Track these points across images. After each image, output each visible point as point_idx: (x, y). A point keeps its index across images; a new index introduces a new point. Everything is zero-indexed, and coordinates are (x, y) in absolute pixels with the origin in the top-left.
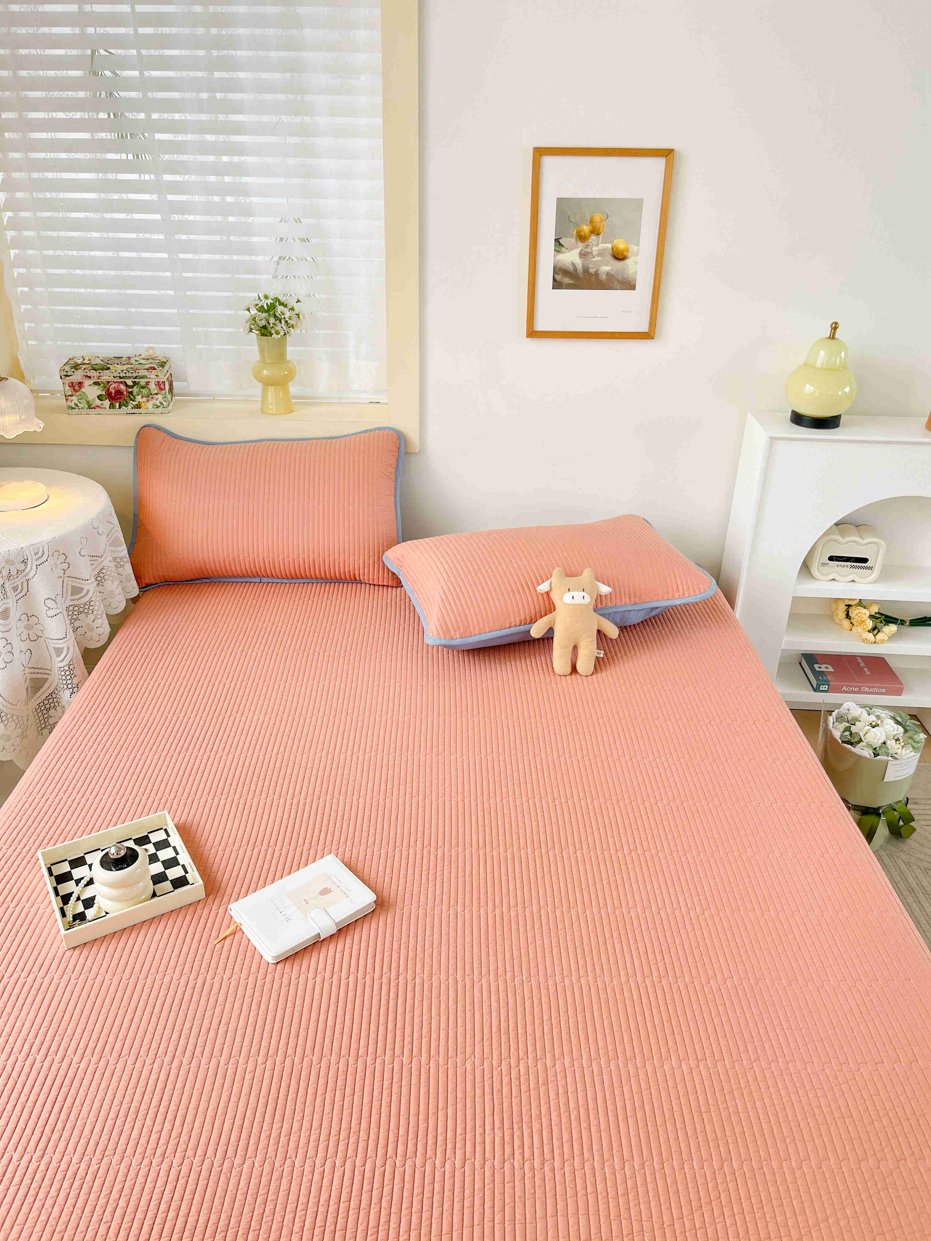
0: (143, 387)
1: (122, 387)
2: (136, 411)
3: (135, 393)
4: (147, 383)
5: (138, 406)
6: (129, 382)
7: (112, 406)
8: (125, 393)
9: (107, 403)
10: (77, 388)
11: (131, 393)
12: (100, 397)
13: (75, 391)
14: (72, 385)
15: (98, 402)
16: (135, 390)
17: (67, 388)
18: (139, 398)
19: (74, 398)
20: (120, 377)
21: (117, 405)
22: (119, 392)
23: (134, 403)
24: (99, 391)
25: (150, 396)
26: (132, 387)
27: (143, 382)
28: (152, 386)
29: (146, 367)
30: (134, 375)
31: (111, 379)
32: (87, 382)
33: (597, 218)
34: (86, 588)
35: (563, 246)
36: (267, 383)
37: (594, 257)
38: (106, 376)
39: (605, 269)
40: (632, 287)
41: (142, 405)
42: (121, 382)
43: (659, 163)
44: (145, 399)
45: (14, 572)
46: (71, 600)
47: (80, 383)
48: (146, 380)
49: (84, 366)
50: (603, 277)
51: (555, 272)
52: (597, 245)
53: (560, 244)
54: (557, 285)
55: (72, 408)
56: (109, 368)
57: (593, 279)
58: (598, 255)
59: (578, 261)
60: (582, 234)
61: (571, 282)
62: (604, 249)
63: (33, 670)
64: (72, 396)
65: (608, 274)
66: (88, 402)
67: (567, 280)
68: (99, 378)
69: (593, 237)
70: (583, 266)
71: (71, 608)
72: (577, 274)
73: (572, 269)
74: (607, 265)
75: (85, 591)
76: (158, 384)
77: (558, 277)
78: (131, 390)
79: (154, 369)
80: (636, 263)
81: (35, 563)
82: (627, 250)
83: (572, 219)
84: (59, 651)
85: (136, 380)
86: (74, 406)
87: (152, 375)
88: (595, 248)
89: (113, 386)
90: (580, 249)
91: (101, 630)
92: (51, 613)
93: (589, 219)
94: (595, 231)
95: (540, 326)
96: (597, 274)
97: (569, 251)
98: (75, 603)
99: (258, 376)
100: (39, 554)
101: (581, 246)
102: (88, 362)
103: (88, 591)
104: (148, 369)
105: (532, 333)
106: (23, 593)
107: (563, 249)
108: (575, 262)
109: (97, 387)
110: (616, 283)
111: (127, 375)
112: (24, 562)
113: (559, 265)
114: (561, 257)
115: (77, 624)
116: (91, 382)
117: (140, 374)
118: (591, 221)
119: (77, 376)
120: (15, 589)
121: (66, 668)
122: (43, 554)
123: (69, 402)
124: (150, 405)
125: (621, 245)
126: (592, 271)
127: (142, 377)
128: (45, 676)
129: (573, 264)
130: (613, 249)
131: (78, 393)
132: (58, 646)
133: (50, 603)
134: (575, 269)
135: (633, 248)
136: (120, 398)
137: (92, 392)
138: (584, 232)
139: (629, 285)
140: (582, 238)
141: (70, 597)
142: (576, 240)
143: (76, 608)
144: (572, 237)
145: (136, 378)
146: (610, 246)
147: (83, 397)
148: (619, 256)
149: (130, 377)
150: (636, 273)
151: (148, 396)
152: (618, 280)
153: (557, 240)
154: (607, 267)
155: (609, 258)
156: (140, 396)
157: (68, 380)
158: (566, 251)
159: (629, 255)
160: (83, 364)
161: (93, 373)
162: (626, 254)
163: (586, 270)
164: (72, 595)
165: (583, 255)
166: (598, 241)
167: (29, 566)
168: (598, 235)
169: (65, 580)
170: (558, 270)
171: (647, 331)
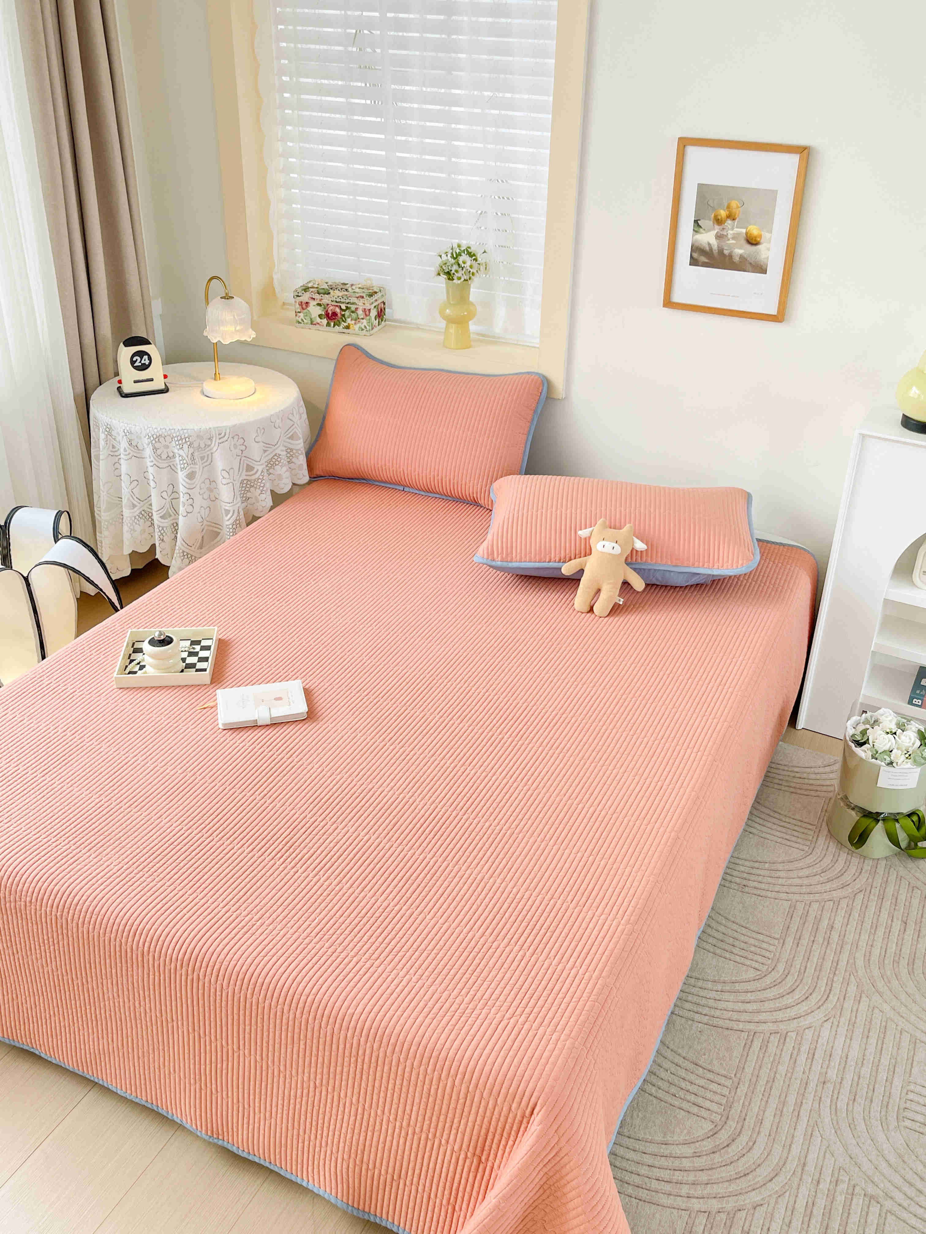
0: (353, 312)
1: (338, 310)
2: (345, 331)
3: (346, 316)
4: (357, 309)
5: (348, 327)
6: (343, 307)
7: (328, 325)
8: (339, 315)
9: (325, 321)
10: (304, 306)
11: (344, 315)
12: (320, 316)
13: (303, 309)
14: (301, 304)
15: (319, 320)
16: (347, 313)
17: (298, 306)
18: (349, 320)
19: (302, 315)
20: (336, 302)
21: (332, 324)
22: (335, 314)
23: (345, 324)
24: (319, 311)
25: (357, 319)
26: (345, 311)
27: (353, 307)
28: (360, 312)
29: (357, 295)
30: (347, 301)
31: (330, 302)
32: (312, 303)
33: (734, 204)
34: (256, 468)
35: (700, 227)
36: (450, 321)
37: (729, 240)
38: (326, 300)
39: (738, 251)
40: (764, 271)
41: (351, 326)
42: (337, 306)
43: (794, 159)
44: (353, 322)
45: (202, 446)
46: (246, 475)
47: (307, 303)
48: (356, 306)
49: (312, 290)
50: (736, 259)
51: (693, 250)
52: (733, 229)
53: (698, 225)
54: (694, 262)
55: (299, 323)
56: (329, 293)
57: (727, 259)
58: (733, 238)
59: (714, 242)
60: (719, 218)
61: (707, 261)
62: (739, 234)
63: (209, 523)
64: (300, 312)
65: (741, 256)
66: (311, 319)
67: (703, 259)
68: (321, 300)
69: (729, 222)
70: (718, 247)
71: (245, 482)
72: (713, 254)
73: (708, 249)
74: (740, 248)
75: (255, 470)
76: (364, 310)
77: (695, 255)
78: (343, 313)
79: (363, 297)
80: (768, 249)
81: (218, 441)
82: (760, 236)
83: (711, 203)
84: (227, 512)
85: (349, 305)
86: (300, 321)
87: (360, 303)
88: (730, 232)
89: (331, 308)
90: (716, 232)
91: (264, 504)
92: (224, 481)
93: (726, 205)
94: (731, 217)
95: (677, 298)
96: (731, 256)
97: (706, 232)
98: (248, 478)
99: (442, 313)
100: (221, 435)
101: (717, 228)
102: (316, 286)
103: (258, 470)
104: (358, 298)
105: (668, 303)
106: (208, 463)
107: (701, 230)
108: (711, 242)
109: (319, 307)
110: (748, 265)
111: (342, 300)
112: (210, 439)
113: (696, 244)
114: (699, 237)
115: (249, 495)
116: (315, 303)
117: (351, 301)
118: (728, 207)
119: (305, 297)
120: (202, 458)
121: (231, 526)
122: (225, 435)
123: (297, 318)
124: (357, 327)
125: (754, 230)
126: (726, 252)
127: (353, 304)
128: (219, 531)
129: (709, 244)
130: (747, 233)
131: (305, 311)
132: (227, 508)
133: (226, 475)
134: (711, 249)
135: (766, 235)
136: (335, 319)
137: (315, 311)
138: (720, 215)
139: (762, 270)
140: (718, 221)
141: (244, 473)
142: (714, 223)
143: (249, 483)
144: (710, 220)
145: (348, 303)
146: (744, 231)
147: (308, 314)
148: (752, 241)
149: (343, 303)
150: (768, 258)
151: (356, 320)
152: (751, 263)
153: (696, 222)
154: (740, 251)
155: (743, 242)
156: (350, 319)
157: (299, 299)
158: (703, 231)
159: (762, 241)
160: (312, 287)
161: (317, 296)
162: (759, 239)
163: (721, 251)
164: (247, 471)
165: (719, 237)
166: (733, 226)
167: (213, 442)
168: (734, 219)
169: (243, 458)
170: (695, 249)
171: (776, 314)
